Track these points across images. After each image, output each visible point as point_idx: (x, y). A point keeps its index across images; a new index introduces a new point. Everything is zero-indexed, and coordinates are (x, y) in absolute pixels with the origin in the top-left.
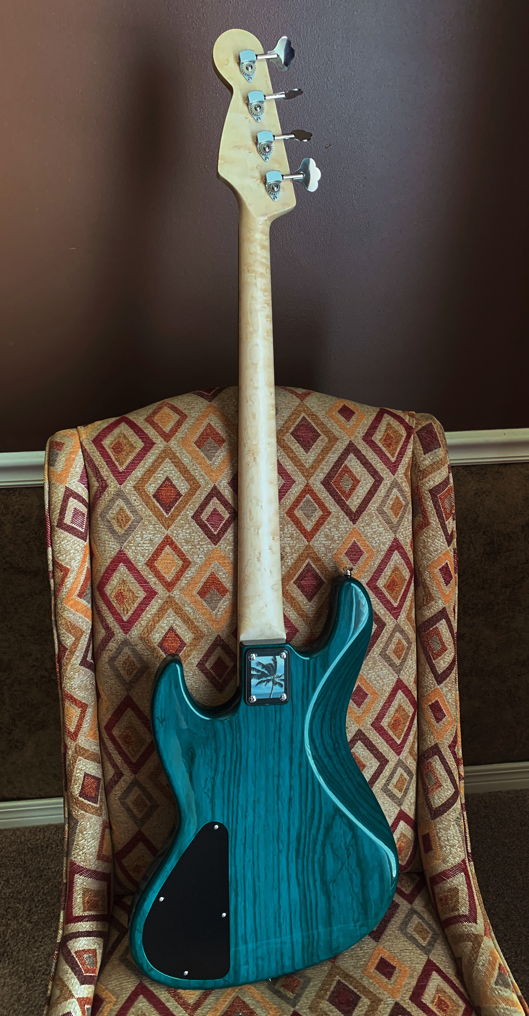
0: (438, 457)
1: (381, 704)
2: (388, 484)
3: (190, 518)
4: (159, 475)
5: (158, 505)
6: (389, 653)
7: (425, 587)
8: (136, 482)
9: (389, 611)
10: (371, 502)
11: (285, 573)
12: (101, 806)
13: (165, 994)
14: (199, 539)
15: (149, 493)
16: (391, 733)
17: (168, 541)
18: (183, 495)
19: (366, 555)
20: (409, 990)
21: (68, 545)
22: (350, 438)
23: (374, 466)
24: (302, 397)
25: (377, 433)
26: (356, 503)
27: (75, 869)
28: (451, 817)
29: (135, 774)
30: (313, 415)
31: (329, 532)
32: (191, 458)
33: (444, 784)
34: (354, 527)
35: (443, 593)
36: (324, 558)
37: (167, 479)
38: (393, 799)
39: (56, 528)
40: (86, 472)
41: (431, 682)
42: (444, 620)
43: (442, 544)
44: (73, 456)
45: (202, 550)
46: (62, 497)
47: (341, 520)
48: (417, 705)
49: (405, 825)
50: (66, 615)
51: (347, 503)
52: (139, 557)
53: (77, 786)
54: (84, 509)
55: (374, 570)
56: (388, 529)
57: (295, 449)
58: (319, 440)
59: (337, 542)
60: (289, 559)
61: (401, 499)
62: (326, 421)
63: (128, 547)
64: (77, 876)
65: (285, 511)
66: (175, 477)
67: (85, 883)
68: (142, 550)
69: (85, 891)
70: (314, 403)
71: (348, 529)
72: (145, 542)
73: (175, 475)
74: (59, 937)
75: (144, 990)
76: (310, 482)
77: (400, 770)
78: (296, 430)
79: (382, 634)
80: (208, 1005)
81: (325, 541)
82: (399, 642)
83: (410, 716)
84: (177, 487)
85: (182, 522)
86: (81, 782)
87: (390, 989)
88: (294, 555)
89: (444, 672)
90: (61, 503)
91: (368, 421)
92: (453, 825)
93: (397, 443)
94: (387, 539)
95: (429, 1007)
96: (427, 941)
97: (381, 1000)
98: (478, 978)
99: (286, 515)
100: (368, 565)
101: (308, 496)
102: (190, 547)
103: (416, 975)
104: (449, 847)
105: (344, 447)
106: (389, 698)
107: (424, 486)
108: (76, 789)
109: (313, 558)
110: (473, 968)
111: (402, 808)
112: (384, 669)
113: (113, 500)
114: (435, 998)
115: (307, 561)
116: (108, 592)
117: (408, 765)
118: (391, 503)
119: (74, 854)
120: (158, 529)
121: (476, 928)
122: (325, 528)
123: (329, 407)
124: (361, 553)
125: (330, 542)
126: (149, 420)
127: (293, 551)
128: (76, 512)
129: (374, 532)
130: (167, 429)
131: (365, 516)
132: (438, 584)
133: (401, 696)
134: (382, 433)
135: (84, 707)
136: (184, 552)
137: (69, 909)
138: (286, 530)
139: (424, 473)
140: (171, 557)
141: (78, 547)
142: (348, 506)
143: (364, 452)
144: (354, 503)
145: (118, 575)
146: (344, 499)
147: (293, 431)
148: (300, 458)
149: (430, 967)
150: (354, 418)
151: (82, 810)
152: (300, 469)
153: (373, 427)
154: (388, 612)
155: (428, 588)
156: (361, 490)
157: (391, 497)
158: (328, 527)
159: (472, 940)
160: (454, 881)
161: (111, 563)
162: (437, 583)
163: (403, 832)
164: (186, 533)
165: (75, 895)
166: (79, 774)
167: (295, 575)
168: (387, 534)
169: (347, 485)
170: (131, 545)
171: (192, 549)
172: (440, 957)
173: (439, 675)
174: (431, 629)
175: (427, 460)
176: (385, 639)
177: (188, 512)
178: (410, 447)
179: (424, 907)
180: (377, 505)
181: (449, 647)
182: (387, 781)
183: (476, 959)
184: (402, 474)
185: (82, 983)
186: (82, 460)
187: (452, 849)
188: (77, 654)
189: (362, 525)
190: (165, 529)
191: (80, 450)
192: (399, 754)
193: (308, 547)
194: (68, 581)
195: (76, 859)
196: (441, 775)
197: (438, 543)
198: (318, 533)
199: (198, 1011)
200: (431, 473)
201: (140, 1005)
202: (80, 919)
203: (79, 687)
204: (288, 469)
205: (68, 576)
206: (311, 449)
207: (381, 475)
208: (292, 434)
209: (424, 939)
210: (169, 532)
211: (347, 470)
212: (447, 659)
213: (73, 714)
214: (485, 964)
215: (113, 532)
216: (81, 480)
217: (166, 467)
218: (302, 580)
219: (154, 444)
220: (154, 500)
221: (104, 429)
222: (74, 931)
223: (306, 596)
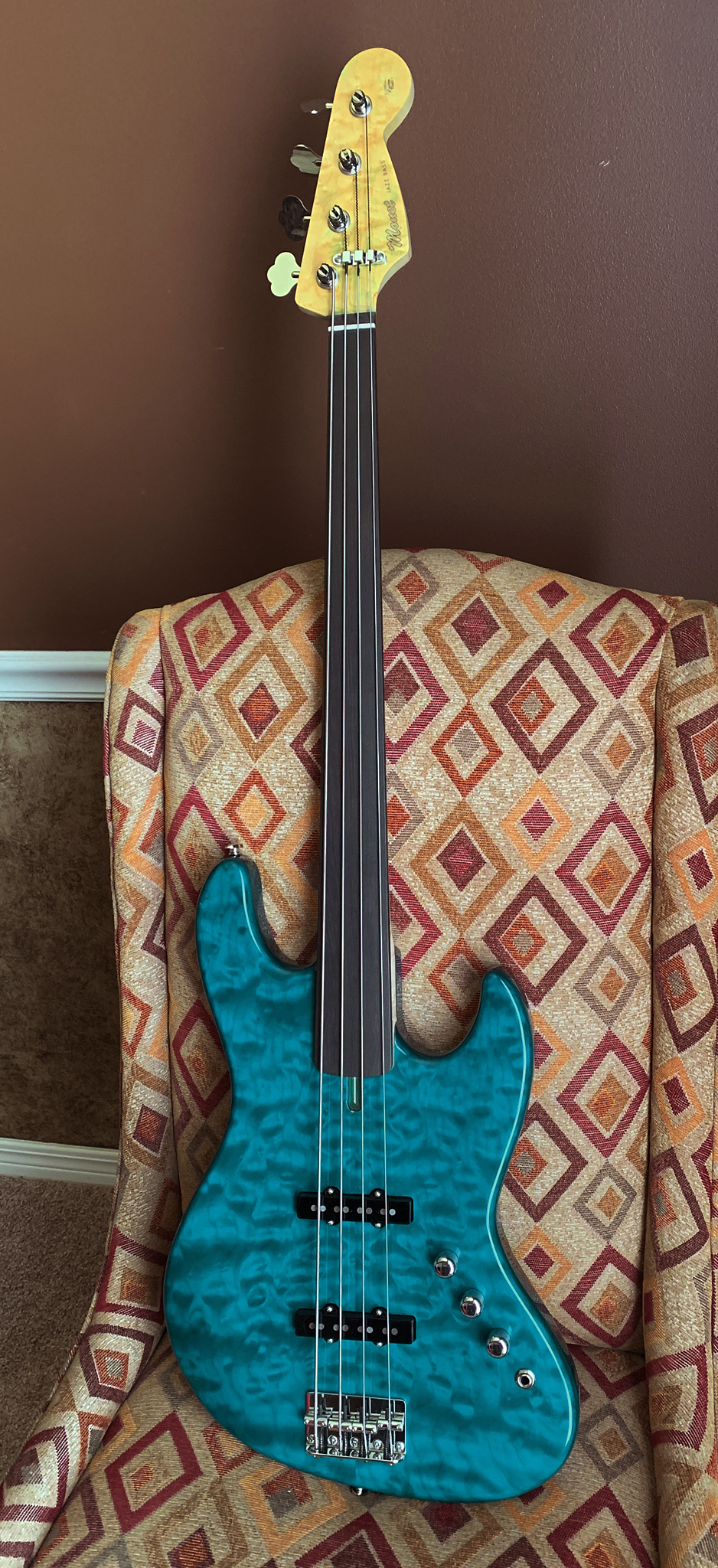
0: (700, 672)
1: (576, 1068)
2: (606, 713)
3: (288, 746)
4: (250, 679)
5: (245, 723)
6: (592, 988)
7: (665, 888)
8: (218, 688)
9: (593, 918)
10: (572, 740)
11: (424, 842)
12: (163, 1158)
13: (199, 1435)
14: (299, 779)
15: (233, 706)
16: (592, 1118)
17: (255, 779)
18: (282, 710)
19: (556, 825)
20: (551, 1525)
21: (128, 773)
22: (549, 634)
23: (583, 681)
24: (484, 568)
25: (599, 627)
26: (544, 740)
27: (119, 1240)
28: (687, 1271)
29: (206, 1117)
30: (495, 595)
31: (496, 783)
32: (297, 656)
33: (680, 1217)
34: (540, 778)
35: (693, 900)
36: (487, 824)
37: (262, 685)
38: (594, 1226)
39: (114, 748)
40: (163, 671)
41: (667, 1045)
42: (692, 945)
43: (693, 818)
44: (145, 646)
45: (302, 795)
46: (123, 703)
47: (519, 765)
48: (647, 1082)
49: (617, 1273)
50: (124, 874)
51: (531, 738)
52: (216, 798)
53: (132, 1122)
54: (156, 726)
55: (570, 850)
56: (600, 786)
57: (456, 647)
58: (496, 635)
59: (509, 800)
60: (432, 821)
61: (629, 739)
62: (513, 606)
63: (202, 783)
64: (118, 1248)
65: (431, 745)
66: (273, 683)
67: (128, 1262)
68: (220, 788)
69: (127, 1272)
70: (502, 578)
71: (528, 781)
72: (224, 777)
73: (272, 681)
74: (85, 1326)
75: (173, 1424)
76: (473, 701)
77: (607, 1183)
78: (460, 619)
79: (579, 956)
80: (250, 1466)
81: (490, 797)
82: (612, 973)
83: (630, 1097)
84: (274, 699)
85: (276, 751)
86: (136, 1116)
87: (521, 1517)
88: (439, 815)
89: (690, 1032)
90: (121, 713)
91: (584, 610)
92: (689, 1286)
93: (632, 645)
94: (597, 802)
95: (575, 1556)
96: (617, 1458)
97: (499, 1529)
98: (673, 1535)
99: (430, 751)
100: (559, 841)
101: (467, 723)
102: (285, 790)
103: (572, 1507)
104: (678, 1320)
105: (535, 649)
106: (590, 1060)
107: (671, 720)
108: (130, 1127)
109: (469, 822)
110: (670, 1516)
111: (612, 1243)
112: (581, 1012)
113: (187, 713)
114: (592, 1545)
115: (459, 827)
116: (177, 847)
117: (624, 1176)
118: (608, 744)
119: (119, 1219)
120: (242, 759)
121: (693, 1457)
122: (491, 777)
123: (525, 583)
124: (548, 821)
125: (498, 799)
126: (252, 598)
127: (439, 808)
128: (141, 728)
129: (574, 790)
130: (271, 611)
131: (557, 764)
132: (684, 885)
133: (613, 1060)
134: (608, 628)
135: (146, 1010)
136: (277, 797)
137: (103, 1291)
138: (429, 774)
139: (674, 698)
140: (258, 802)
141: (142, 778)
142: (531, 744)
143: (568, 659)
144: (541, 740)
145: (189, 822)
146: (526, 732)
147: (456, 621)
148: (461, 662)
149: (604, 1499)
150: (562, 603)
151: (135, 1157)
152: (458, 681)
153: (594, 618)
154: (591, 921)
155: (668, 889)
156: (555, 719)
157: (608, 733)
158: (495, 775)
159: (682, 1473)
160: (678, 1376)
161: (181, 805)
162: (682, 883)
163: (614, 1283)
164: (281, 769)
165: (113, 1274)
166: (135, 1106)
167: (439, 846)
168: (598, 794)
169: (531, 710)
170: (205, 780)
171: (289, 792)
172: (629, 1490)
173: (680, 1036)
174: (671, 958)
175: (680, 676)
176: (585, 964)
177: (285, 737)
178: (657, 654)
179: (633, 1408)
180: (582, 745)
181: (700, 991)
182: (584, 1194)
183: (678, 1504)
184: (635, 697)
185: (92, 1394)
186: (158, 652)
187: (682, 1324)
188: (139, 933)
189: (553, 776)
190: (253, 760)
191: (158, 638)
192: (606, 1154)
193: (462, 805)
194: (127, 826)
195: (120, 1225)
196: (675, 1201)
197: (686, 816)
198: (479, 784)
199: (234, 1471)
200: (683, 699)
201: (163, 1444)
202: (115, 1308)
203: (140, 980)
204: (440, 679)
205: (127, 819)
206: (481, 650)
207: (594, 697)
208: (454, 624)
209: (611, 1455)
210: (256, 765)
211: (535, 686)
212: (697, 1012)
213: (131, 1016)
214: (689, 1515)
215: (185, 759)
216: (152, 682)
217: (261, 668)
218: (450, 855)
219: (250, 632)
220: (241, 716)
221: (192, 609)
222: (102, 1323)
223: (455, 881)
